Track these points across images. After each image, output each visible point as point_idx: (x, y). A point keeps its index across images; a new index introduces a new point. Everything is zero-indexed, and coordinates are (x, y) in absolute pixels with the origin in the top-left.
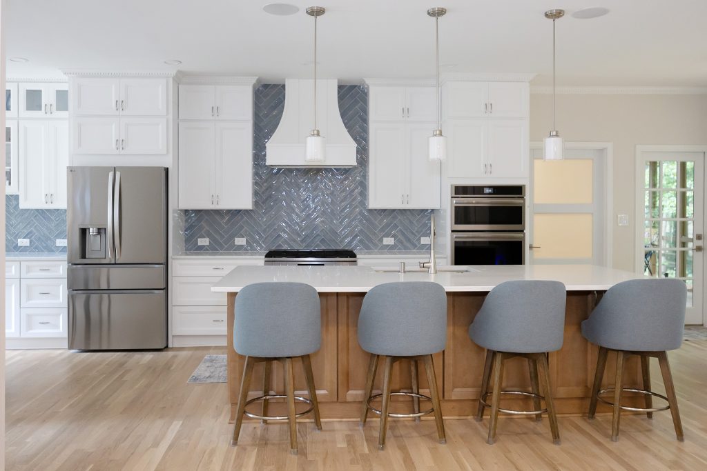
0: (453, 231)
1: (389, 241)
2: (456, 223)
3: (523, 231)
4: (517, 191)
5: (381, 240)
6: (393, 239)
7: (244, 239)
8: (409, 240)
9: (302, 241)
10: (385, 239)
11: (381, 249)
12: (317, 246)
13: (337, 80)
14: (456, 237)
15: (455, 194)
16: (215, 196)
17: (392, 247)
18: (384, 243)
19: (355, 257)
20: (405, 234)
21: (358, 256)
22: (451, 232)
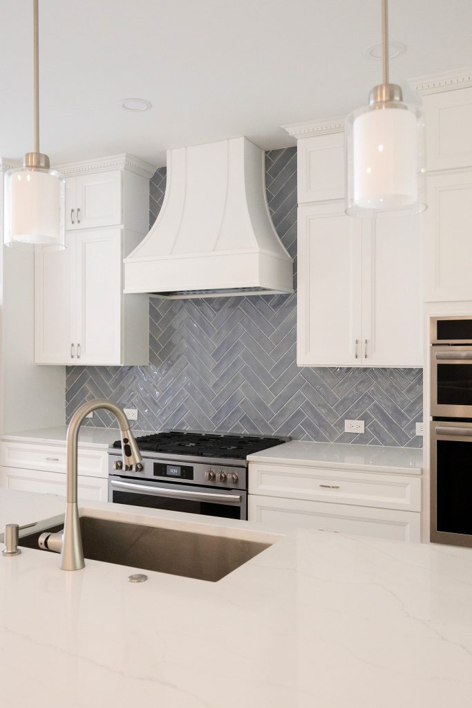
0: (435, 418)
1: (355, 426)
5: (341, 424)
6: (362, 422)
7: (135, 411)
9: (216, 418)
10: (347, 422)
11: (341, 440)
12: (237, 427)
13: (242, 140)
14: (439, 433)
15: (439, 338)
16: (76, 345)
17: (360, 439)
18: (347, 430)
19: (245, 458)
20: (385, 414)
21: (249, 457)
22: (431, 419)
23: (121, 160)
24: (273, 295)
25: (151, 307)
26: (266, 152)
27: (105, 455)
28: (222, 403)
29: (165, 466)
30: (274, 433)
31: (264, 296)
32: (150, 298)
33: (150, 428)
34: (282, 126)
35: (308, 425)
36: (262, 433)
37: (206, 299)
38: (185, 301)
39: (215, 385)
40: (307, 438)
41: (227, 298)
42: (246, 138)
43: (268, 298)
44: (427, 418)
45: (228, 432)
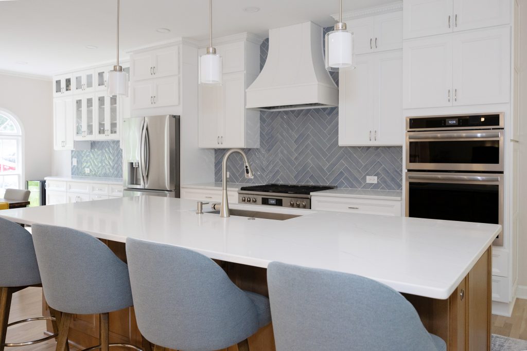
0: (409, 171)
1: (372, 180)
2: (411, 161)
3: (502, 172)
4: (493, 120)
5: (364, 179)
6: (376, 177)
8: (393, 179)
9: (296, 177)
10: (368, 177)
11: (363, 187)
12: (307, 181)
13: (310, 22)
14: (410, 178)
15: (410, 128)
16: (220, 137)
17: (375, 186)
18: (368, 181)
19: (309, 194)
20: (388, 172)
21: (311, 193)
22: (407, 171)
23: (244, 36)
24: (327, 108)
25: (261, 116)
26: (324, 29)
27: (236, 195)
28: (300, 168)
29: (267, 199)
30: (328, 184)
31: (322, 109)
32: (261, 111)
33: (260, 183)
34: (331, 15)
35: (346, 179)
36: (321, 184)
37: (291, 111)
38: (280, 112)
39: (296, 159)
40: (346, 187)
41: (302, 110)
42: (312, 22)
43: (324, 109)
44: (405, 171)
45: (303, 184)
